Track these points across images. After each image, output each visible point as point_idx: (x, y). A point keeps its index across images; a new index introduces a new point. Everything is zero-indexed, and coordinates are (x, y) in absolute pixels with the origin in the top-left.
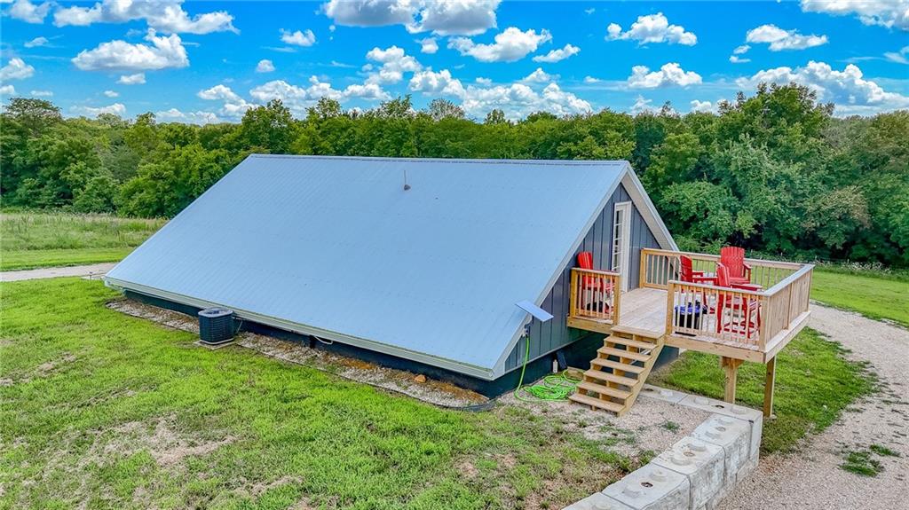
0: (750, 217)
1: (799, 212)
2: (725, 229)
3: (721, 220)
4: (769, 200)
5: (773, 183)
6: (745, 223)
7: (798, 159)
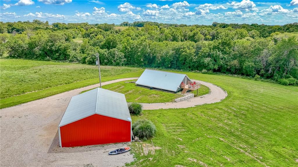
0: (217, 66)
1: (227, 65)
2: (212, 68)
3: (211, 66)
4: (221, 62)
5: (222, 59)
6: (216, 67)
7: (228, 54)
